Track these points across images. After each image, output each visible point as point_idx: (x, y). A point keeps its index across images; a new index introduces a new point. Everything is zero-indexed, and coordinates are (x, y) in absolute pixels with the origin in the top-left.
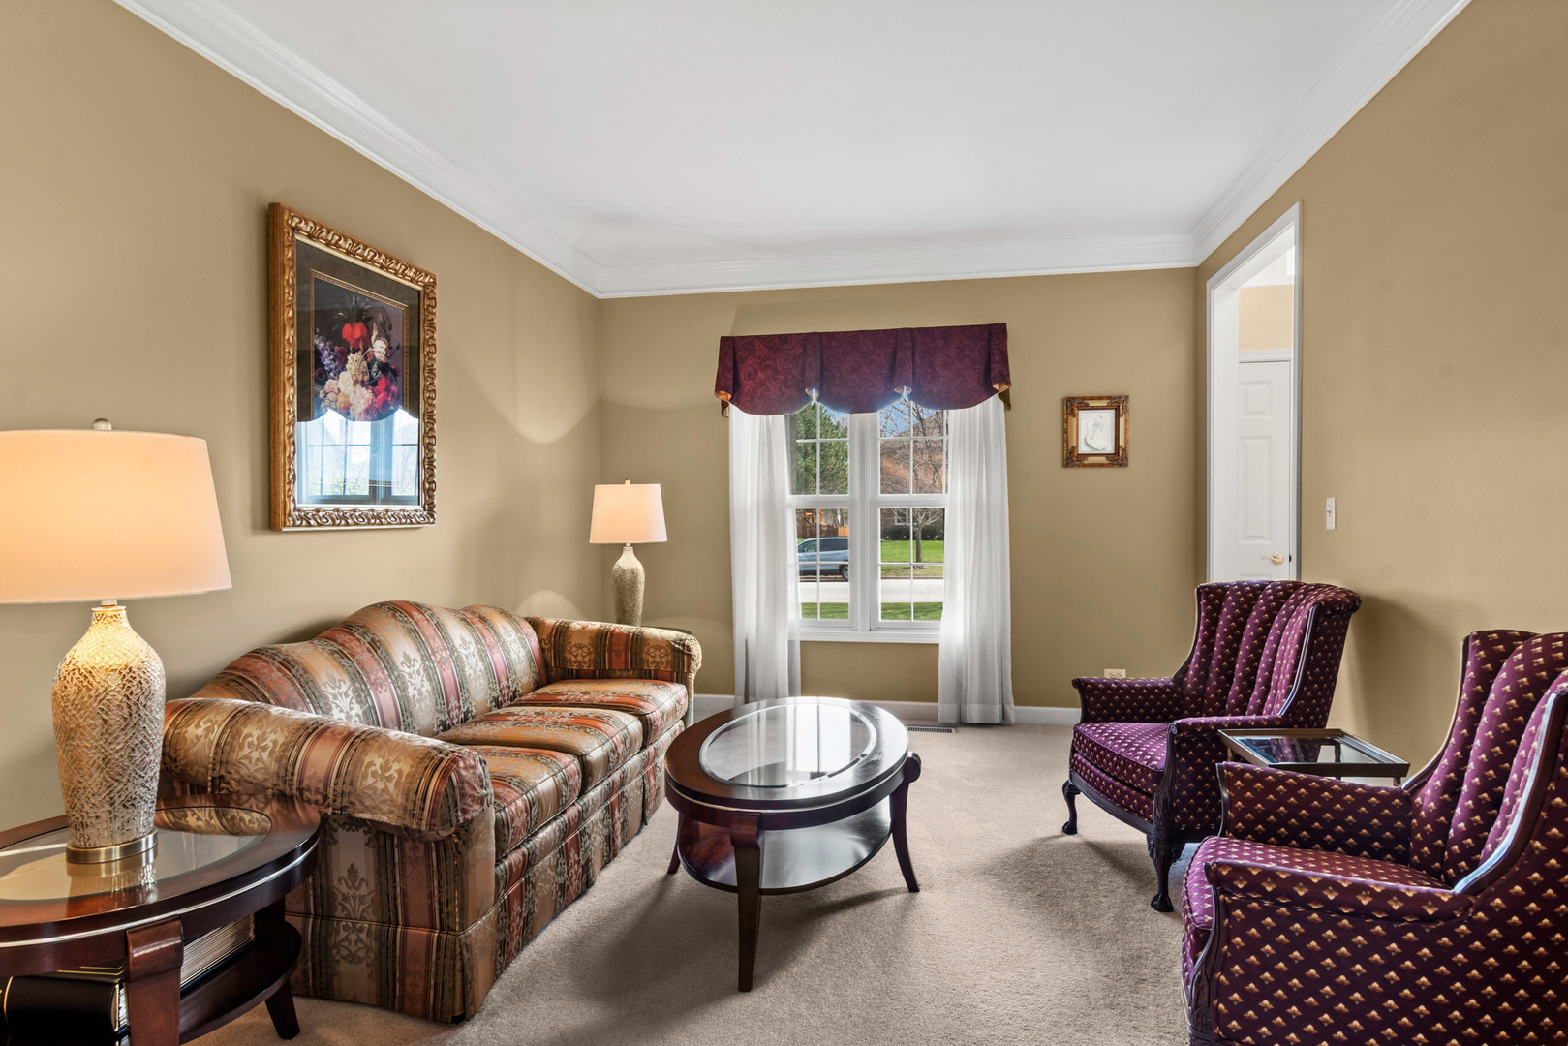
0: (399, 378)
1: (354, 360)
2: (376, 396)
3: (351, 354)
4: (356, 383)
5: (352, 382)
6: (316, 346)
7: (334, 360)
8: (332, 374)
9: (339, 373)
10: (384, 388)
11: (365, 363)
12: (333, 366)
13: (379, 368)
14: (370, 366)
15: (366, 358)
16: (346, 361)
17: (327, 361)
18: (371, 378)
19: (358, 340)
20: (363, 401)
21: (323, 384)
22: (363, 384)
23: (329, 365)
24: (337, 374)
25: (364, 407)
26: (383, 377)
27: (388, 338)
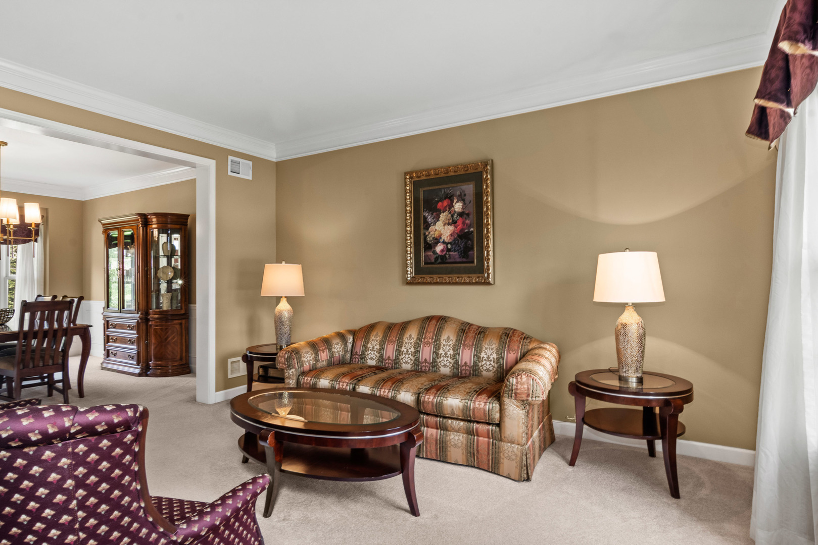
0: (470, 216)
1: (443, 216)
2: (456, 228)
3: (442, 214)
4: (444, 225)
5: (442, 224)
6: (424, 216)
7: (433, 219)
8: (432, 224)
9: (436, 223)
10: (461, 223)
11: (450, 215)
12: (433, 221)
13: (458, 215)
14: (452, 216)
15: (450, 213)
16: (439, 217)
17: (430, 219)
18: (453, 220)
19: (446, 207)
20: (448, 231)
21: (428, 229)
22: (449, 224)
23: (430, 221)
24: (435, 224)
25: (449, 234)
26: (461, 218)
27: (464, 200)
